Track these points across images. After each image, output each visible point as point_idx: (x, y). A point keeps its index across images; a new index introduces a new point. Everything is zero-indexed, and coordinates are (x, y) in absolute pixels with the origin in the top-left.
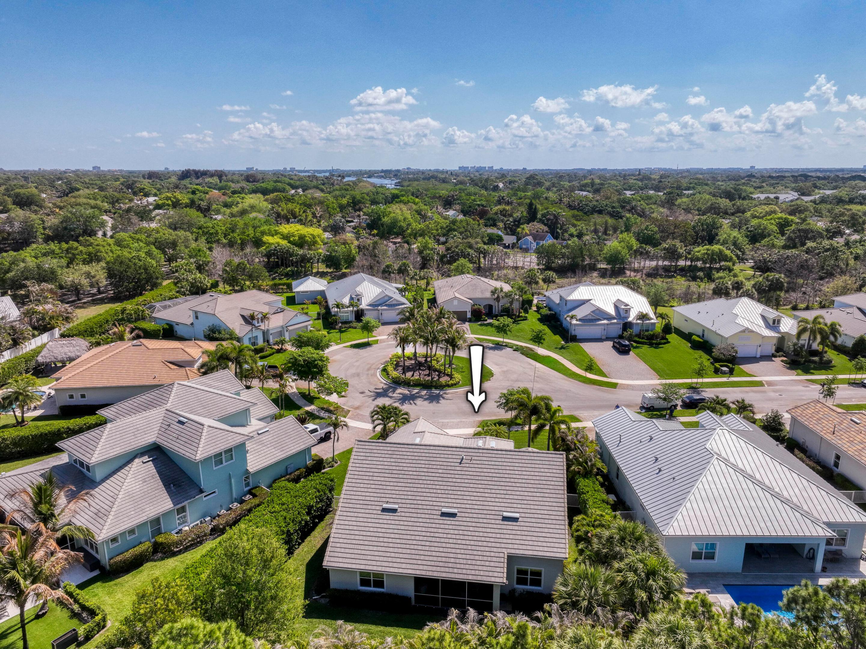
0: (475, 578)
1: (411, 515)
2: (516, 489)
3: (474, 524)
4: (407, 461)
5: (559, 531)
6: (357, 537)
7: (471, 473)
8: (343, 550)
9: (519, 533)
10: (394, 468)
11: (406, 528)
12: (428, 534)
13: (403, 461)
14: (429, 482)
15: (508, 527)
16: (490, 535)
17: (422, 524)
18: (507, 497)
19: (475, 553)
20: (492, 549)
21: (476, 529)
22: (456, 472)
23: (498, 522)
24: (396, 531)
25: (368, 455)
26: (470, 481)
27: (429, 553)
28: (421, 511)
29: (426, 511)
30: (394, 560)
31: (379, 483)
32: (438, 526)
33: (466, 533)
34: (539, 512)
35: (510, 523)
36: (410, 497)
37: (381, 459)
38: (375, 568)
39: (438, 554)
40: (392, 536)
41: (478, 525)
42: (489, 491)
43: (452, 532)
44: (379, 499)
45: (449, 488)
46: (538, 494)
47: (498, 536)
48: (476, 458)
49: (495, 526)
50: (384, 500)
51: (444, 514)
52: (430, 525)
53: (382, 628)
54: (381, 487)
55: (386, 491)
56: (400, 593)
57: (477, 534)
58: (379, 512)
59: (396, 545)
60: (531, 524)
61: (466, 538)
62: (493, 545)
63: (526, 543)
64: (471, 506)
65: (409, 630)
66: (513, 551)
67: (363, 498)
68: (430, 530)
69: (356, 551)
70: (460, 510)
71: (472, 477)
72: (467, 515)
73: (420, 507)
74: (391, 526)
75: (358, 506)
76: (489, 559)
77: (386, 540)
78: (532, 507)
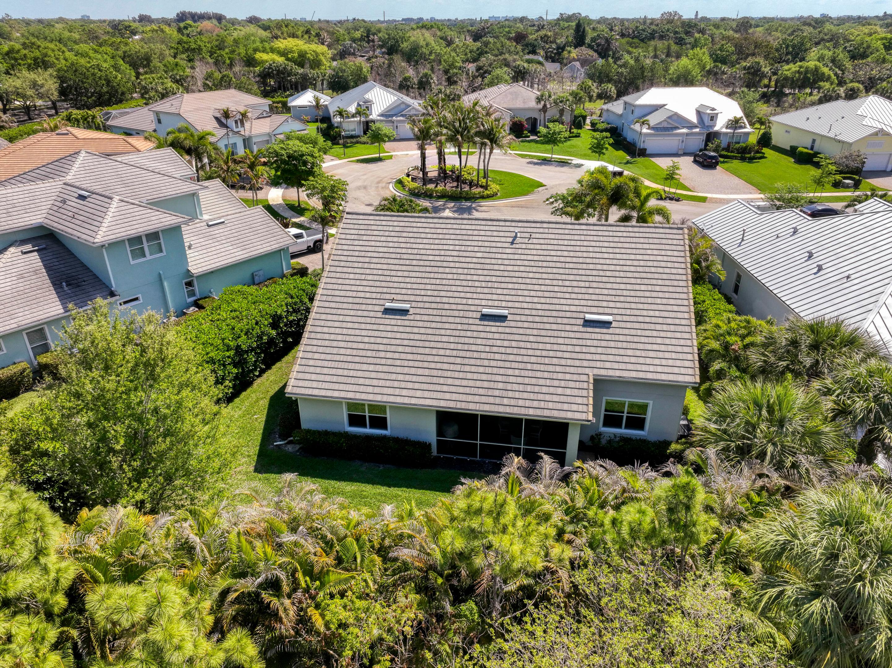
0: (539, 412)
1: (431, 318)
2: (604, 279)
3: (535, 332)
4: (425, 241)
5: (682, 342)
6: (342, 351)
7: (530, 258)
8: (318, 370)
9: (612, 344)
10: (404, 251)
11: (424, 337)
12: (460, 347)
13: (419, 241)
14: (460, 271)
15: (594, 336)
16: (564, 348)
17: (448, 332)
18: (591, 291)
19: (539, 374)
20: (568, 369)
21: (539, 339)
22: (505, 256)
23: (575, 328)
24: (406, 342)
25: (363, 232)
26: (528, 269)
27: (461, 375)
28: (448, 313)
29: (456, 313)
30: (403, 385)
31: (380, 272)
32: (475, 334)
33: (522, 345)
34: (645, 313)
35: (597, 330)
36: (429, 293)
37: (383, 239)
38: (371, 397)
39: (475, 376)
40: (400, 349)
41: (543, 333)
42: (560, 283)
43: (499, 343)
44: (378, 296)
45: (494, 279)
46: (643, 288)
47: (577, 349)
48: (538, 236)
49: (572, 335)
50: (388, 296)
51: (485, 317)
52: (462, 333)
53: (383, 489)
54: (382, 278)
55: (391, 285)
56: (413, 437)
57: (541, 346)
58: (380, 315)
59: (406, 363)
60: (633, 332)
61: (523, 352)
62: (569, 362)
63: (626, 359)
64: (530, 306)
65: (428, 492)
66: (603, 372)
67: (354, 294)
68: (462, 340)
69: (340, 372)
70: (512, 311)
71: (532, 263)
72: (524, 318)
73: (446, 306)
74: (398, 335)
75: (345, 306)
76: (563, 384)
77: (389, 355)
78: (633, 306)
